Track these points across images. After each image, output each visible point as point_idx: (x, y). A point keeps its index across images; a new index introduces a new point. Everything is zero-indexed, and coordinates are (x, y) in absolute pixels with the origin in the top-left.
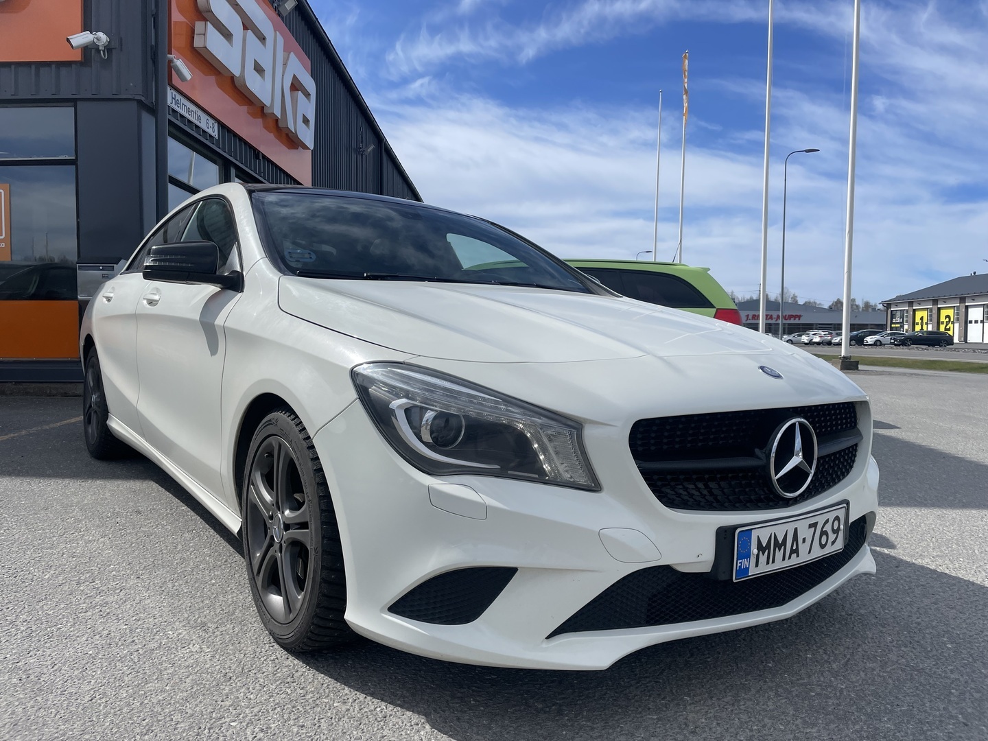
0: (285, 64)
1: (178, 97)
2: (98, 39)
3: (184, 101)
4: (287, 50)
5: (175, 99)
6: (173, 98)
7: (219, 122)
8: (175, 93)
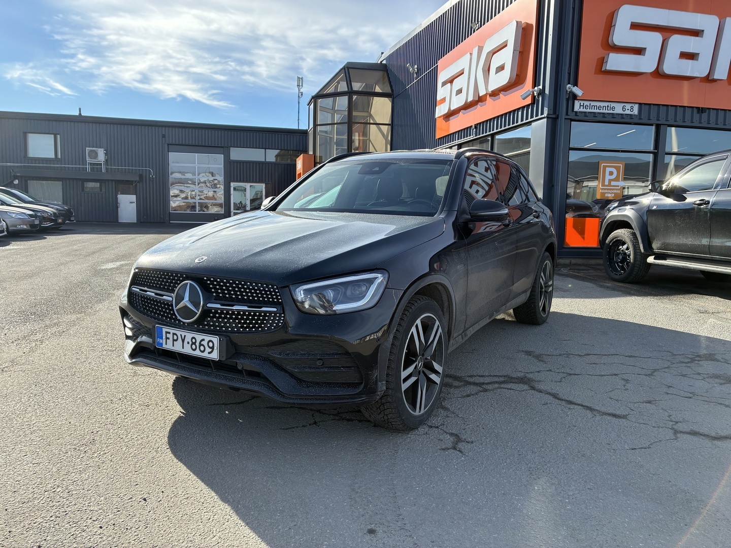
1: (587, 103)
3: (594, 103)
5: (583, 106)
6: (580, 106)
7: (640, 104)
8: (582, 102)
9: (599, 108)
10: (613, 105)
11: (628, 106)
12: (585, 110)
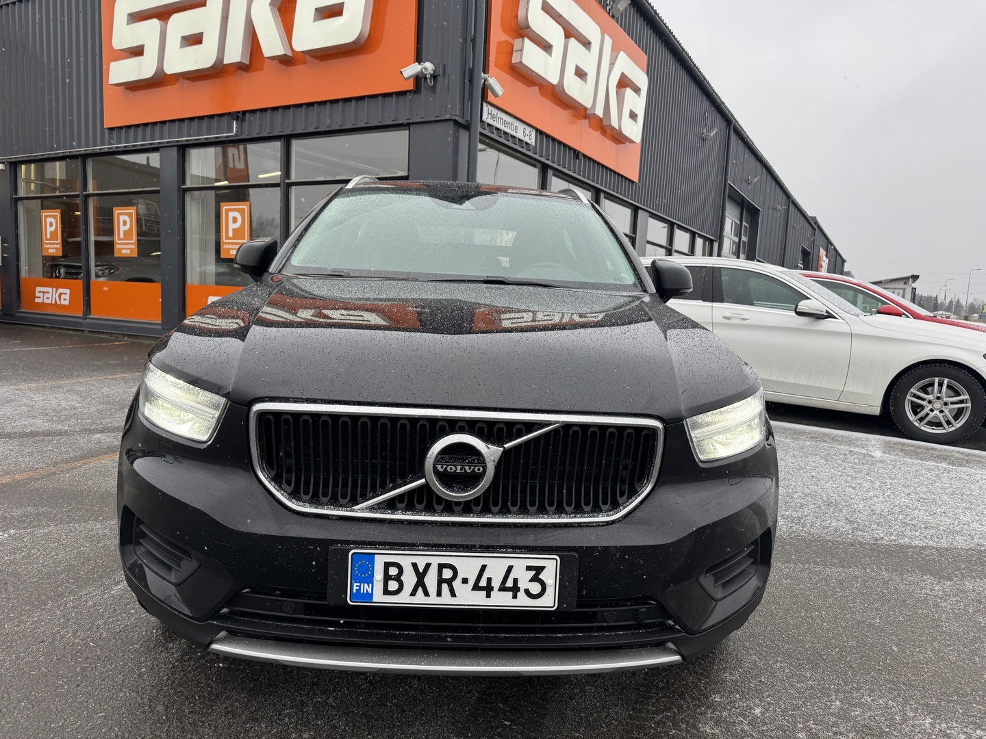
0: (612, 64)
1: (495, 111)
2: (426, 69)
3: (501, 115)
4: (615, 50)
5: (491, 114)
6: (489, 113)
7: (537, 130)
8: (491, 108)
9: (505, 123)
10: (517, 123)
11: (528, 129)
12: (491, 122)
